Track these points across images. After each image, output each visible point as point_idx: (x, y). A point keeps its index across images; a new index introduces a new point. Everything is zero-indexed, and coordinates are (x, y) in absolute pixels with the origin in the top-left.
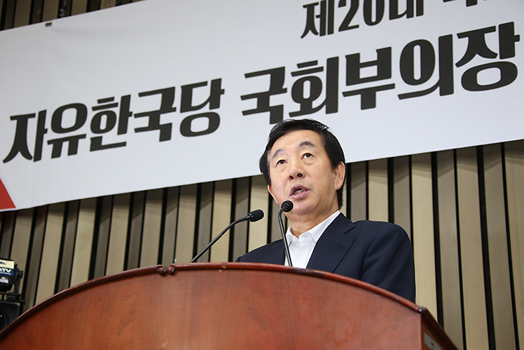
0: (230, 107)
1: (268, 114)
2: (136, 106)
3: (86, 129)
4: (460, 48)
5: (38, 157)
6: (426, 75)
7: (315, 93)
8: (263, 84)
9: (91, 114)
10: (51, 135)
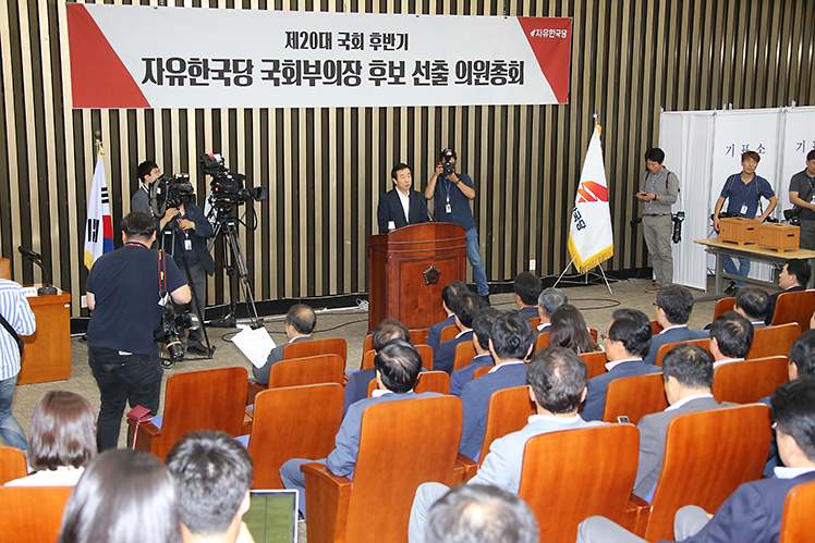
0: (256, 75)
1: (273, 81)
2: (212, 65)
3: (186, 73)
4: (344, 66)
5: (160, 83)
6: (332, 77)
7: (292, 76)
8: (270, 66)
9: (188, 66)
10: (166, 73)
